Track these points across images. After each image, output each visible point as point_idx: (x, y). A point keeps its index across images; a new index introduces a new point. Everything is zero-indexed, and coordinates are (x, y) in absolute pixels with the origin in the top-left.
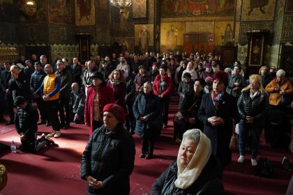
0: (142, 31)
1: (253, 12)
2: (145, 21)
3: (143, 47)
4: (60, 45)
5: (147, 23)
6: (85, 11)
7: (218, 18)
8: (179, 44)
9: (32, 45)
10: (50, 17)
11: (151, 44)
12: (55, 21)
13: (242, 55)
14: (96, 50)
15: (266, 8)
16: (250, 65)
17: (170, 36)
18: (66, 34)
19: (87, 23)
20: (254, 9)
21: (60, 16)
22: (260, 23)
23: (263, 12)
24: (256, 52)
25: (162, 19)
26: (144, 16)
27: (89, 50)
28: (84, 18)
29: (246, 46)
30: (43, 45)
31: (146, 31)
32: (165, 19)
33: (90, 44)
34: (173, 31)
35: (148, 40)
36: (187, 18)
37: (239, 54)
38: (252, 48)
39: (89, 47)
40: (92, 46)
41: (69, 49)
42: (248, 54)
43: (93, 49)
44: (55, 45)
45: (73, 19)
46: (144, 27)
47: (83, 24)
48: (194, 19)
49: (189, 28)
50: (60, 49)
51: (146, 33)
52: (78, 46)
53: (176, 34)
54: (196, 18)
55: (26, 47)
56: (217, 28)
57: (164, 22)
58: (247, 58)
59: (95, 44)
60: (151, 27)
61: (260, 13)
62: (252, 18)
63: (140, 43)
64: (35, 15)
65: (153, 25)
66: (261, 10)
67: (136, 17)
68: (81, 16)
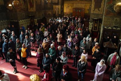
0: (56, 8)
1: (95, 10)
2: (57, 4)
3: (57, 14)
4: (22, 20)
5: (58, 5)
6: (32, 6)
7: (86, 2)
8: (71, 12)
9: (12, 21)
10: (18, 10)
11: (60, 13)
12: (20, 11)
13: (91, 26)
14: (36, 21)
15: (100, 9)
16: (93, 30)
17: (68, 9)
18: (24, 15)
19: (32, 11)
20: (96, 9)
21: (22, 9)
22: (98, 15)
23: (99, 10)
24: (96, 26)
25: (65, 2)
26: (57, 2)
27: (34, 21)
28: (31, 9)
29: (92, 23)
30: (16, 21)
31: (58, 8)
32: (66, 2)
33: (34, 19)
34: (69, 7)
35: (58, 12)
36: (74, 2)
37: (89, 26)
38: (94, 24)
39: (34, 20)
40: (35, 19)
41: (26, 21)
42: (93, 27)
43: (35, 21)
44: (20, 21)
45: (27, 9)
46: (57, 6)
47: (31, 11)
48: (77, 2)
49: (75, 6)
50: (23, 22)
51: (58, 9)
52: (29, 19)
53: (70, 8)
54: (78, 2)
55: (10, 21)
56: (86, 6)
57: (65, 3)
58: (92, 28)
59: (36, 19)
60: (59, 7)
61: (98, 11)
62: (95, 12)
63: (55, 13)
64: (12, 10)
65: (60, 6)
66: (98, 9)
67: (54, 2)
68: (30, 8)
